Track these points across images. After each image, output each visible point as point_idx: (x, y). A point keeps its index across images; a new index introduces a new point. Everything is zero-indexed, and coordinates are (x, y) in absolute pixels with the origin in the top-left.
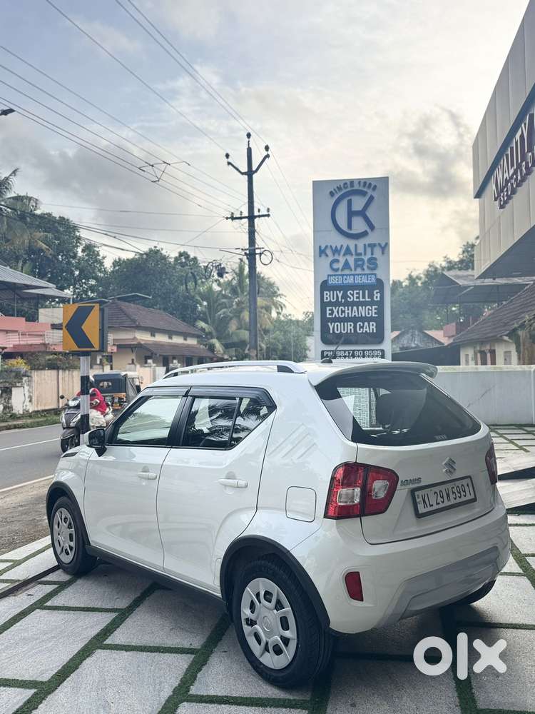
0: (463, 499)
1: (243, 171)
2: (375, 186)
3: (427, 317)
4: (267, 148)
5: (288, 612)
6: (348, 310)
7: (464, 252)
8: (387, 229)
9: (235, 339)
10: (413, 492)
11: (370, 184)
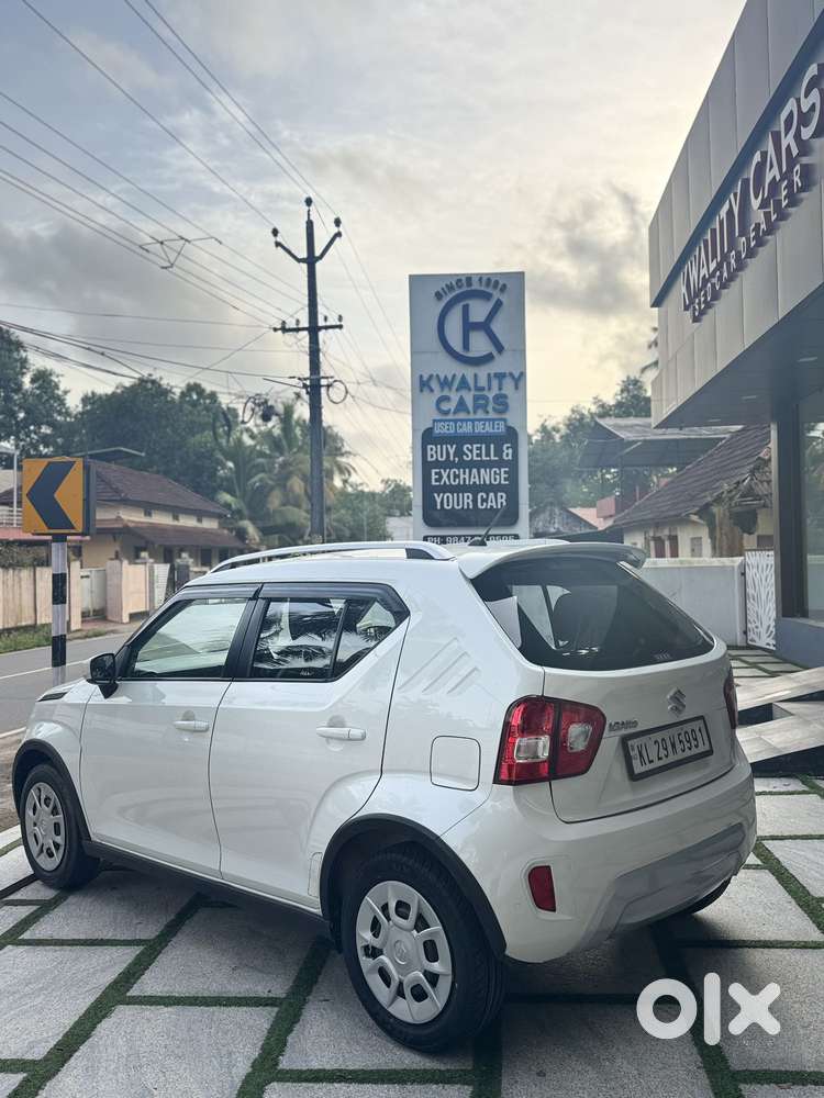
0: (695, 751)
1: (299, 257)
2: (504, 286)
3: (568, 488)
4: (338, 222)
5: (436, 933)
6: (464, 473)
7: (622, 391)
8: (523, 352)
9: (279, 521)
10: (624, 740)
11: (497, 282)
